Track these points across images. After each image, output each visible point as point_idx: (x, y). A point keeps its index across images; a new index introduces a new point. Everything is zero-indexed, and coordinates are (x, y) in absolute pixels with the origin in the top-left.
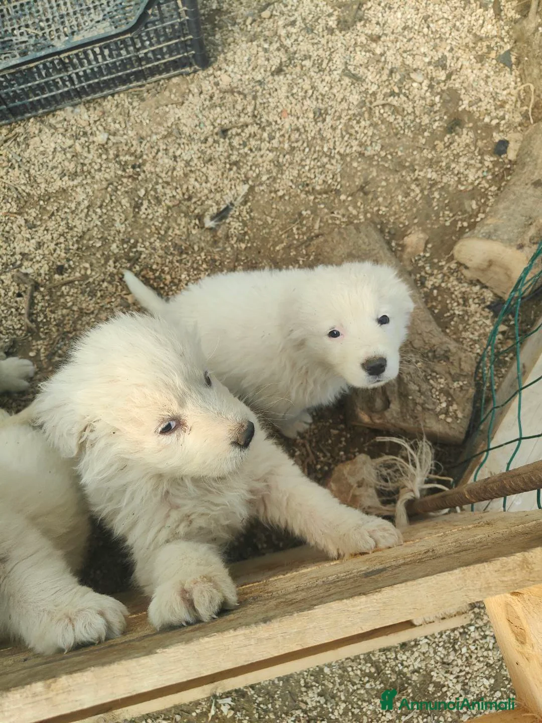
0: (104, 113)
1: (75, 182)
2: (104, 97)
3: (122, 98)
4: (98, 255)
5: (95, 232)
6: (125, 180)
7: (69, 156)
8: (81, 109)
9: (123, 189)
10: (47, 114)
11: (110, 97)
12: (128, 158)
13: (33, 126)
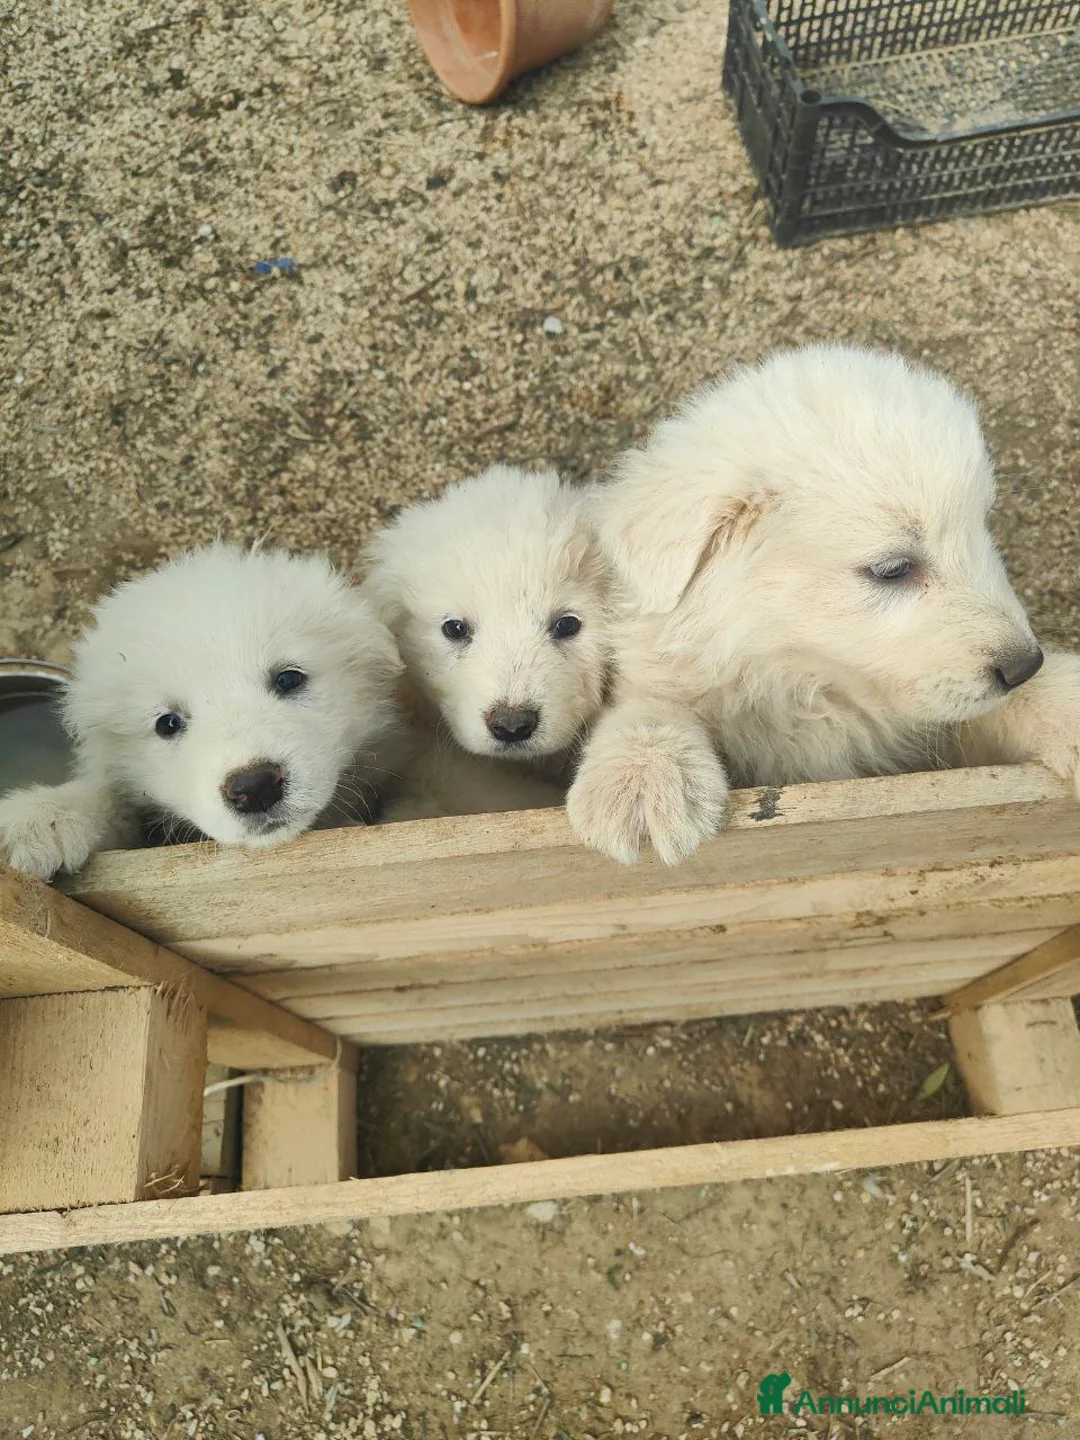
0: (1014, 234)
1: (982, 329)
2: (1015, 211)
3: (1046, 216)
4: (1033, 440)
5: (1024, 405)
6: (1065, 335)
7: (967, 289)
8: (978, 224)
9: (1062, 347)
10: (924, 224)
11: (1023, 212)
12: (1063, 302)
13: (901, 238)
